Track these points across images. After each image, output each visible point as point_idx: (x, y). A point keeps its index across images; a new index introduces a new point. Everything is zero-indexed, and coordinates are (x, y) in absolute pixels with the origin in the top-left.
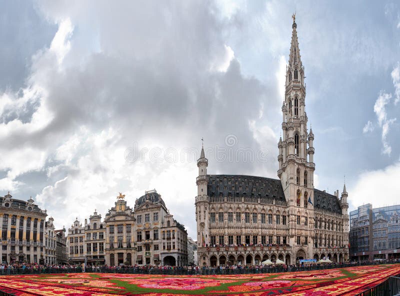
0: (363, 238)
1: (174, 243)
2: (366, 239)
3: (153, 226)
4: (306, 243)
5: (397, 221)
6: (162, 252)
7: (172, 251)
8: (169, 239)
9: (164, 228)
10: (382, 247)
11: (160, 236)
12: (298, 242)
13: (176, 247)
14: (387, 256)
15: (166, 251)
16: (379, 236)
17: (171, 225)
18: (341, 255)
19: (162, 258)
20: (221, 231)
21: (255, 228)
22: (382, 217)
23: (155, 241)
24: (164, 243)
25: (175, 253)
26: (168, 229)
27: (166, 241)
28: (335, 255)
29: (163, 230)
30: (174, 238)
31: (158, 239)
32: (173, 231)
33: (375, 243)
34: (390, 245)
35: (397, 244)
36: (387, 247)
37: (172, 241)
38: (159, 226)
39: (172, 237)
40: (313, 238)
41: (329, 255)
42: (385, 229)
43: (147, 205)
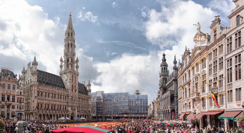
0: (99, 107)
1: (23, 105)
2: (101, 108)
3: (12, 93)
4: (75, 110)
5: (117, 101)
6: (17, 110)
7: (22, 110)
8: (20, 102)
9: (19, 95)
10: (109, 113)
11: (16, 100)
12: (72, 109)
13: (24, 108)
14: (112, 117)
15: (19, 110)
16: (108, 107)
17: (22, 95)
18: (88, 116)
19: (16, 114)
20: (42, 101)
21: (55, 101)
22: (109, 98)
23: (13, 103)
24: (18, 105)
25: (23, 111)
26: (21, 97)
27: (19, 104)
28: (86, 116)
29: (18, 96)
30: (23, 102)
31: (14, 102)
32: (23, 98)
33: (106, 111)
34: (114, 112)
35: (117, 112)
36: (112, 113)
37: (22, 104)
38: (16, 94)
39: (22, 102)
40: (77, 107)
41: (83, 116)
42: (111, 104)
43: (9, 79)
